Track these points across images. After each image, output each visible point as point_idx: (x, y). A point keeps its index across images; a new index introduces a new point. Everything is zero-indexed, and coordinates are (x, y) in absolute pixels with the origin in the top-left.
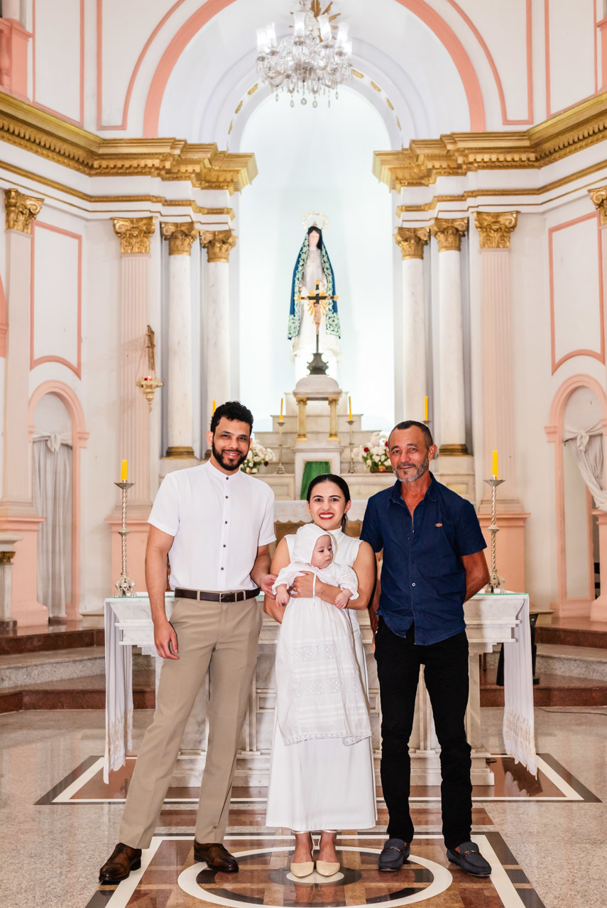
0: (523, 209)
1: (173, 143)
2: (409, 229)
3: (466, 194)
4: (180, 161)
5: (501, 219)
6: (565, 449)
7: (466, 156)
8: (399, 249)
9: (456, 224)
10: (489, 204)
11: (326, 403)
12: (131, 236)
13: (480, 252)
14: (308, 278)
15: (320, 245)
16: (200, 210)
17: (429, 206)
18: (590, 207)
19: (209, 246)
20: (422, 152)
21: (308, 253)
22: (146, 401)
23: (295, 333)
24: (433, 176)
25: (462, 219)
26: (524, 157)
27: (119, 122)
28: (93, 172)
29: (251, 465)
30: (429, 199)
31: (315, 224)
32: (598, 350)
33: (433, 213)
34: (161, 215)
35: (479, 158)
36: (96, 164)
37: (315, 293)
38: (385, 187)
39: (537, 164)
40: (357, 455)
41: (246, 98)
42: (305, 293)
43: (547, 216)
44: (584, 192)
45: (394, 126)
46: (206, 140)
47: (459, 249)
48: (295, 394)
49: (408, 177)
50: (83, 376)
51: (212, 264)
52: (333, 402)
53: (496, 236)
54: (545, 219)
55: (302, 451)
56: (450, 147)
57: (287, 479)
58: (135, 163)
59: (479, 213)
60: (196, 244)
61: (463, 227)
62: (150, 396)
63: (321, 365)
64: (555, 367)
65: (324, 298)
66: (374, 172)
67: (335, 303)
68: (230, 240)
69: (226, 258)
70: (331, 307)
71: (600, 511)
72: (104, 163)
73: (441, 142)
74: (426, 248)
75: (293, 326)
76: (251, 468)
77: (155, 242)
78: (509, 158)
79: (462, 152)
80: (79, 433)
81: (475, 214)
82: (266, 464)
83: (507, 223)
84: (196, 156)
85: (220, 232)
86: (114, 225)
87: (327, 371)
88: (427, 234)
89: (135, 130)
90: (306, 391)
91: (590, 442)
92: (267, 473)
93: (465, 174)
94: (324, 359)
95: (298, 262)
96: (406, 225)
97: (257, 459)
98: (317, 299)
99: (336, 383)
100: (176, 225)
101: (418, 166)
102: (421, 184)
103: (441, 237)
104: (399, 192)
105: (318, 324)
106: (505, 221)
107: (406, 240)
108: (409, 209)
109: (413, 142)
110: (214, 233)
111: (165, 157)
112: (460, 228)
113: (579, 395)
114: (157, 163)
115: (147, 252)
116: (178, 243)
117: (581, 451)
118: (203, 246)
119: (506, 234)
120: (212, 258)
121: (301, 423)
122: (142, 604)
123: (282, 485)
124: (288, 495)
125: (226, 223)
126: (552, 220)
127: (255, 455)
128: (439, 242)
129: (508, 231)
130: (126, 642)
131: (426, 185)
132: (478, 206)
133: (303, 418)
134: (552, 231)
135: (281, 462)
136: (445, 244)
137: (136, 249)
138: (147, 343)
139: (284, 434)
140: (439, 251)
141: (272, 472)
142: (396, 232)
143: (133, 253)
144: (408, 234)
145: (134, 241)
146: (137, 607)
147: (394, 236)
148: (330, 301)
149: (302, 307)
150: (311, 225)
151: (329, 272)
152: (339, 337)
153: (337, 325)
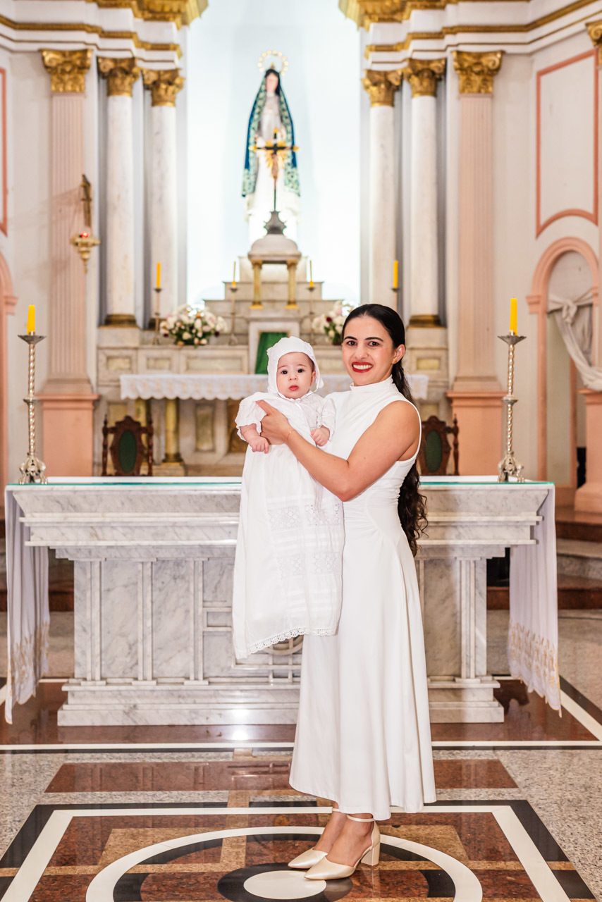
0: (509, 49)
2: (379, 73)
3: (444, 31)
5: (484, 61)
6: (549, 321)
8: (367, 95)
9: (433, 66)
10: (470, 43)
11: (284, 267)
12: (63, 72)
13: (459, 98)
14: (264, 128)
15: (278, 91)
16: (142, 45)
17: (402, 46)
18: (587, 44)
19: (153, 88)
21: (265, 99)
22: (81, 262)
23: (251, 188)
24: (408, 9)
25: (439, 60)
29: (200, 335)
30: (402, 37)
31: (273, 66)
32: (590, 209)
33: (407, 53)
34: (99, 49)
37: (272, 142)
38: (352, 24)
40: (318, 326)
42: (261, 143)
43: (537, 57)
44: (581, 26)
47: (434, 94)
48: (250, 256)
49: (378, 11)
50: (10, 231)
51: (156, 109)
52: (292, 266)
53: (477, 80)
54: (532, 62)
55: (257, 320)
57: (239, 351)
59: (459, 53)
60: (139, 85)
61: (439, 68)
62: (86, 256)
63: (277, 224)
64: (540, 230)
65: (283, 148)
66: (340, 6)
67: (294, 154)
68: (177, 81)
69: (173, 102)
70: (289, 160)
71: (590, 389)
74: (397, 95)
75: (248, 182)
76: (200, 339)
77: (91, 80)
80: (6, 297)
81: (455, 55)
82: (217, 334)
83: (490, 65)
85: (166, 72)
86: (43, 58)
87: (285, 231)
88: (399, 78)
90: (261, 252)
91: (577, 314)
92: (218, 344)
93: (442, 8)
94: (282, 217)
95: (254, 109)
96: (376, 68)
97: (206, 329)
99: (295, 245)
100: (115, 60)
102: (392, 20)
103: (415, 80)
104: (368, 29)
105: (275, 177)
106: (488, 62)
107: (375, 84)
108: (380, 48)
110: (159, 73)
112: (436, 71)
113: (568, 261)
115: (82, 91)
116: (118, 82)
117: (567, 323)
118: (146, 87)
119: (488, 78)
120: (156, 101)
121: (257, 289)
122: (55, 494)
123: (234, 358)
124: (241, 369)
125: (172, 61)
126: (542, 62)
127: (205, 324)
128: (412, 86)
129: (491, 74)
130: (34, 542)
131: (400, 22)
132: (458, 45)
133: (258, 285)
134: (541, 74)
135: (233, 332)
136: (419, 89)
137: (69, 88)
138: (82, 195)
139: (237, 302)
140: (412, 96)
141: (223, 344)
142: (364, 74)
143: (65, 92)
144: (377, 77)
145: (66, 77)
146: (48, 497)
147: (362, 80)
148: (289, 153)
149: (258, 159)
150: (268, 67)
151: (287, 121)
152: (299, 195)
153: (297, 181)
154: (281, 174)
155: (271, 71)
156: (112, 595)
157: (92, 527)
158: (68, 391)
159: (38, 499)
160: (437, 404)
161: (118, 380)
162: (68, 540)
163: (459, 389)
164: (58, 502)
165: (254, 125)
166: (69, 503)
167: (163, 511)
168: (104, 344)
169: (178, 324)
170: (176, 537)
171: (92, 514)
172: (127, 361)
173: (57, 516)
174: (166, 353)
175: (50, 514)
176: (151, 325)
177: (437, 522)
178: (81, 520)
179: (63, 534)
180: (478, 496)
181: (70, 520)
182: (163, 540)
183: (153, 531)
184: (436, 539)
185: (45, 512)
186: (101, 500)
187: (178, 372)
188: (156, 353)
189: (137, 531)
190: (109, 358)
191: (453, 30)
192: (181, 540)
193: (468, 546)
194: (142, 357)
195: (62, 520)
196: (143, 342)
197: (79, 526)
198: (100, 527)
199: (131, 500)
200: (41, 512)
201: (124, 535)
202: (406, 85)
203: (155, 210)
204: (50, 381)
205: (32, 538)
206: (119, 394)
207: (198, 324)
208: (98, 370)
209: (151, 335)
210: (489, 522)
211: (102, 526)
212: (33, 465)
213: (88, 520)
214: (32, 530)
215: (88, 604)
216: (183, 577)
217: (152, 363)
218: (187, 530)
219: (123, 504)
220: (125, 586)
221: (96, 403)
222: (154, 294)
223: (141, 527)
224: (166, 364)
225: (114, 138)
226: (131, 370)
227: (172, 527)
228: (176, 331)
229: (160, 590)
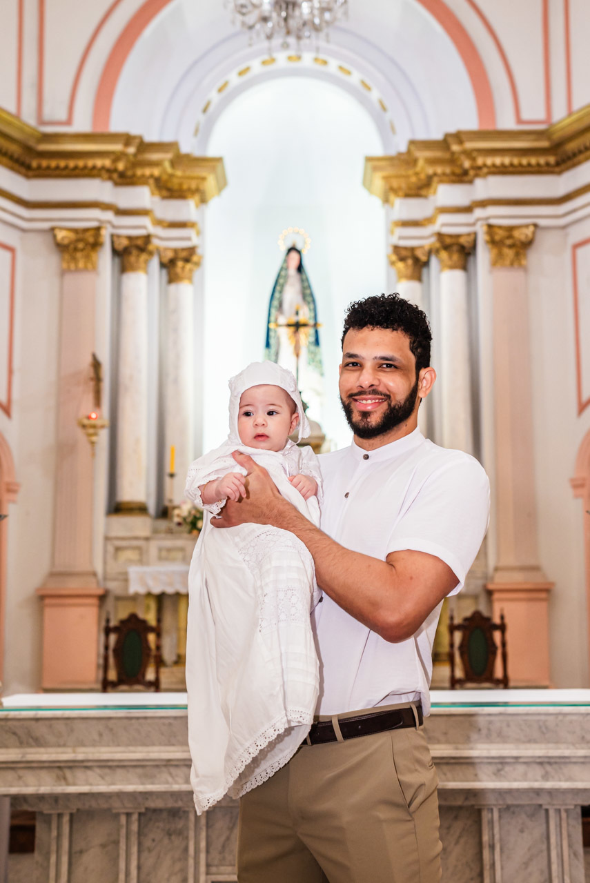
0: (542, 222)
1: (127, 139)
2: (406, 248)
3: (474, 204)
4: (136, 163)
5: (516, 234)
7: (474, 159)
8: (393, 272)
9: (463, 240)
10: (501, 216)
12: (76, 249)
13: (491, 272)
14: (286, 306)
15: (300, 268)
16: (159, 223)
17: (429, 221)
19: (169, 266)
20: (422, 155)
21: (286, 277)
22: (88, 446)
24: (434, 184)
25: (469, 235)
26: (542, 161)
27: (62, 116)
28: (30, 173)
30: (428, 212)
31: (294, 245)
33: (436, 227)
34: (114, 227)
35: (489, 161)
36: (34, 164)
37: (294, 319)
38: (377, 202)
39: (557, 169)
41: (214, 96)
42: (282, 320)
43: (571, 230)
45: (386, 130)
46: (167, 138)
47: (464, 268)
49: (404, 186)
50: (14, 414)
51: (173, 287)
52: (316, 447)
53: (509, 253)
54: (566, 235)
56: (455, 148)
58: (81, 163)
59: (490, 226)
60: (155, 263)
61: (468, 242)
62: (94, 439)
64: (582, 408)
65: (305, 325)
66: (364, 183)
67: (316, 332)
68: (195, 259)
69: (190, 279)
70: (312, 339)
72: (44, 163)
73: (444, 144)
74: (425, 271)
77: (105, 258)
78: (524, 161)
79: (469, 154)
80: (8, 484)
81: (485, 228)
83: (523, 238)
84: (155, 156)
85: (183, 249)
86: (55, 236)
87: (307, 412)
88: (427, 253)
89: (82, 123)
93: (471, 182)
94: (304, 397)
95: (275, 288)
96: (403, 243)
100: (130, 238)
101: (417, 174)
102: (418, 195)
103: (444, 254)
104: (392, 205)
105: (298, 355)
106: (520, 235)
107: (402, 259)
108: (407, 224)
109: (412, 143)
110: (176, 251)
111: (117, 157)
112: (466, 244)
114: (107, 163)
115: (95, 268)
116: (133, 259)
118: (163, 265)
119: (521, 251)
120: (172, 279)
122: (12, 723)
125: (189, 239)
126: (576, 234)
128: (441, 261)
129: (524, 246)
131: (425, 197)
132: (488, 218)
134: (576, 246)
136: (449, 263)
137: (81, 264)
138: (92, 374)
140: (441, 270)
142: (390, 250)
143: (77, 270)
144: (404, 253)
145: (79, 255)
146: (2, 727)
147: (388, 257)
148: (311, 331)
149: (278, 339)
150: (289, 245)
151: (309, 299)
152: (322, 374)
153: (320, 362)
154: (304, 352)
155: (292, 249)
156: (85, 858)
157: (59, 768)
158: (73, 585)
160: (476, 597)
161: (126, 574)
162: (27, 785)
163: (501, 580)
164: (15, 733)
165: (275, 303)
166: (29, 734)
167: (153, 745)
168: (113, 534)
169: (193, 512)
170: (170, 779)
171: (60, 750)
172: (137, 552)
173: (13, 754)
174: (179, 543)
175: (3, 750)
176: (164, 513)
177: (517, 758)
178: (45, 757)
180: (571, 722)
181: (30, 757)
182: (153, 784)
183: (139, 771)
184: (515, 780)
186: (72, 731)
188: (169, 543)
189: (119, 771)
190: (118, 549)
191: (483, 204)
192: (177, 783)
193: (557, 790)
194: (153, 547)
195: (19, 758)
196: (155, 531)
197: (42, 766)
198: (70, 768)
199: (111, 730)
201: (102, 777)
202: (434, 262)
203: (170, 391)
204: (53, 575)
206: (126, 588)
208: (105, 563)
209: (163, 524)
210: (585, 757)
211: (73, 765)
213: (53, 757)
215: (52, 874)
216: (179, 834)
217: (164, 554)
218: (184, 771)
219: (101, 735)
220: (103, 846)
221: (102, 598)
222: (167, 480)
223: (124, 767)
224: (179, 555)
225: (127, 315)
226: (141, 562)
227: (165, 766)
228: (189, 520)
229: (150, 850)
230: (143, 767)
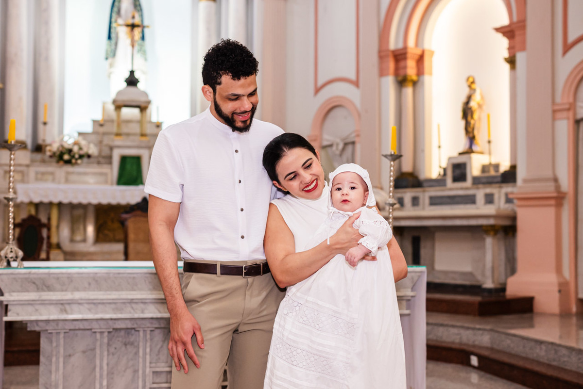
6: (323, 153)
11: (136, 111)
14: (123, 11)
23: (111, 54)
29: (77, 156)
32: (353, 77)
37: (130, 21)
42: (121, 21)
52: (143, 109)
55: (119, 147)
57: (105, 169)
64: (317, 90)
67: (143, 31)
70: (141, 36)
75: (109, 49)
76: (77, 159)
82: (89, 156)
87: (139, 85)
90: (125, 98)
92: (89, 163)
94: (137, 75)
97: (82, 152)
98: (133, 26)
99: (146, 94)
113: (337, 112)
117: (336, 155)
121: (119, 125)
122: (32, 276)
123: (101, 174)
124: (106, 182)
127: (81, 149)
130: (10, 317)
133: (121, 122)
135: (100, 155)
139: (104, 134)
141: (93, 163)
146: (26, 279)
149: (117, 34)
151: (139, 8)
153: (145, 51)
154: (136, 44)
156: (73, 359)
157: (62, 304)
159: (17, 281)
162: (41, 315)
164: (34, 283)
165: (115, 9)
166: (44, 284)
167: (122, 290)
168: (3, 162)
169: (61, 149)
170: (132, 311)
171: (63, 293)
172: (21, 174)
173: (32, 296)
174: (50, 169)
175: (26, 294)
176: (38, 148)
178: (54, 298)
179: (37, 310)
181: (44, 298)
182: (121, 313)
183: (113, 306)
185: (22, 292)
186: (72, 281)
187: (59, 183)
188: (43, 169)
189: (100, 306)
190: (6, 172)
192: (136, 313)
194: (32, 172)
195: (37, 298)
196: (33, 161)
197: (52, 303)
198: (69, 304)
199: (97, 281)
200: (19, 291)
201: (90, 310)
205: (9, 314)
207: (76, 149)
209: (38, 156)
211: (71, 302)
212: (11, 252)
213: (59, 298)
214: (9, 307)
215: (53, 368)
216: (132, 344)
217: (39, 176)
218: (142, 305)
219: (90, 284)
220: (84, 352)
223: (103, 303)
224: (50, 177)
226: (23, 181)
227: (130, 303)
228: (58, 153)
229: (113, 354)
230: (115, 303)
